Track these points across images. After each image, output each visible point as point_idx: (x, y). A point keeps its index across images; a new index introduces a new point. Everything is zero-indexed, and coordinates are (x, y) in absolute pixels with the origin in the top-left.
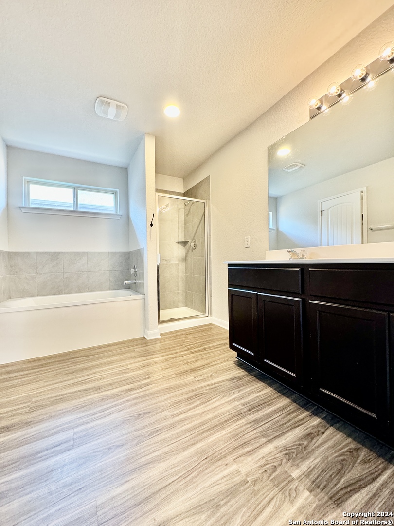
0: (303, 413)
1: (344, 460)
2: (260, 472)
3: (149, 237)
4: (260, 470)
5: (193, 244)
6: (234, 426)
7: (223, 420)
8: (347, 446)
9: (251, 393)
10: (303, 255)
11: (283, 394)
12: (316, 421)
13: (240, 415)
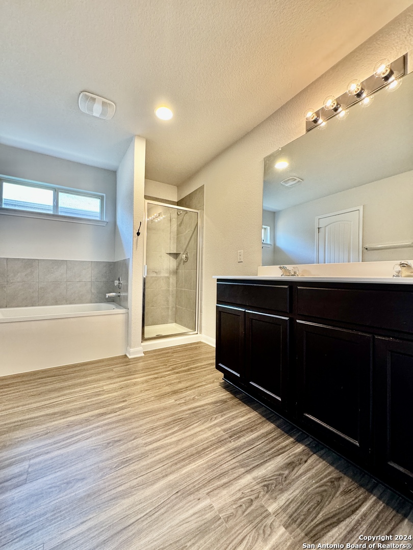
0: (287, 439)
1: (325, 491)
2: (234, 507)
3: (135, 246)
4: (235, 504)
5: (185, 256)
6: (212, 455)
7: (201, 448)
8: (329, 476)
9: (233, 418)
10: (295, 273)
11: (267, 419)
12: (300, 448)
13: (220, 442)
